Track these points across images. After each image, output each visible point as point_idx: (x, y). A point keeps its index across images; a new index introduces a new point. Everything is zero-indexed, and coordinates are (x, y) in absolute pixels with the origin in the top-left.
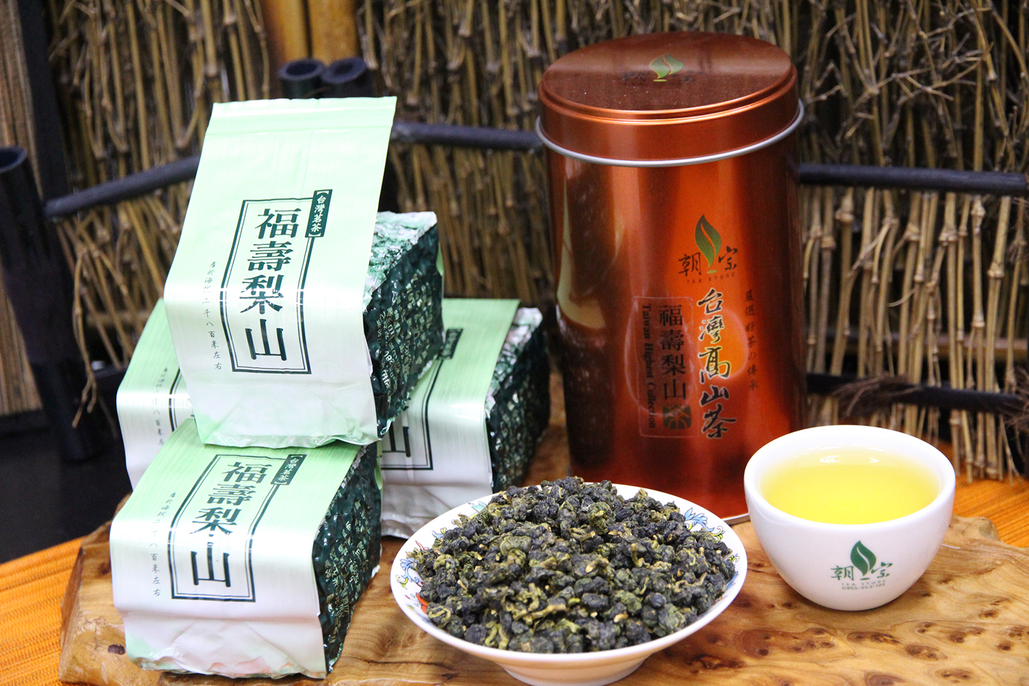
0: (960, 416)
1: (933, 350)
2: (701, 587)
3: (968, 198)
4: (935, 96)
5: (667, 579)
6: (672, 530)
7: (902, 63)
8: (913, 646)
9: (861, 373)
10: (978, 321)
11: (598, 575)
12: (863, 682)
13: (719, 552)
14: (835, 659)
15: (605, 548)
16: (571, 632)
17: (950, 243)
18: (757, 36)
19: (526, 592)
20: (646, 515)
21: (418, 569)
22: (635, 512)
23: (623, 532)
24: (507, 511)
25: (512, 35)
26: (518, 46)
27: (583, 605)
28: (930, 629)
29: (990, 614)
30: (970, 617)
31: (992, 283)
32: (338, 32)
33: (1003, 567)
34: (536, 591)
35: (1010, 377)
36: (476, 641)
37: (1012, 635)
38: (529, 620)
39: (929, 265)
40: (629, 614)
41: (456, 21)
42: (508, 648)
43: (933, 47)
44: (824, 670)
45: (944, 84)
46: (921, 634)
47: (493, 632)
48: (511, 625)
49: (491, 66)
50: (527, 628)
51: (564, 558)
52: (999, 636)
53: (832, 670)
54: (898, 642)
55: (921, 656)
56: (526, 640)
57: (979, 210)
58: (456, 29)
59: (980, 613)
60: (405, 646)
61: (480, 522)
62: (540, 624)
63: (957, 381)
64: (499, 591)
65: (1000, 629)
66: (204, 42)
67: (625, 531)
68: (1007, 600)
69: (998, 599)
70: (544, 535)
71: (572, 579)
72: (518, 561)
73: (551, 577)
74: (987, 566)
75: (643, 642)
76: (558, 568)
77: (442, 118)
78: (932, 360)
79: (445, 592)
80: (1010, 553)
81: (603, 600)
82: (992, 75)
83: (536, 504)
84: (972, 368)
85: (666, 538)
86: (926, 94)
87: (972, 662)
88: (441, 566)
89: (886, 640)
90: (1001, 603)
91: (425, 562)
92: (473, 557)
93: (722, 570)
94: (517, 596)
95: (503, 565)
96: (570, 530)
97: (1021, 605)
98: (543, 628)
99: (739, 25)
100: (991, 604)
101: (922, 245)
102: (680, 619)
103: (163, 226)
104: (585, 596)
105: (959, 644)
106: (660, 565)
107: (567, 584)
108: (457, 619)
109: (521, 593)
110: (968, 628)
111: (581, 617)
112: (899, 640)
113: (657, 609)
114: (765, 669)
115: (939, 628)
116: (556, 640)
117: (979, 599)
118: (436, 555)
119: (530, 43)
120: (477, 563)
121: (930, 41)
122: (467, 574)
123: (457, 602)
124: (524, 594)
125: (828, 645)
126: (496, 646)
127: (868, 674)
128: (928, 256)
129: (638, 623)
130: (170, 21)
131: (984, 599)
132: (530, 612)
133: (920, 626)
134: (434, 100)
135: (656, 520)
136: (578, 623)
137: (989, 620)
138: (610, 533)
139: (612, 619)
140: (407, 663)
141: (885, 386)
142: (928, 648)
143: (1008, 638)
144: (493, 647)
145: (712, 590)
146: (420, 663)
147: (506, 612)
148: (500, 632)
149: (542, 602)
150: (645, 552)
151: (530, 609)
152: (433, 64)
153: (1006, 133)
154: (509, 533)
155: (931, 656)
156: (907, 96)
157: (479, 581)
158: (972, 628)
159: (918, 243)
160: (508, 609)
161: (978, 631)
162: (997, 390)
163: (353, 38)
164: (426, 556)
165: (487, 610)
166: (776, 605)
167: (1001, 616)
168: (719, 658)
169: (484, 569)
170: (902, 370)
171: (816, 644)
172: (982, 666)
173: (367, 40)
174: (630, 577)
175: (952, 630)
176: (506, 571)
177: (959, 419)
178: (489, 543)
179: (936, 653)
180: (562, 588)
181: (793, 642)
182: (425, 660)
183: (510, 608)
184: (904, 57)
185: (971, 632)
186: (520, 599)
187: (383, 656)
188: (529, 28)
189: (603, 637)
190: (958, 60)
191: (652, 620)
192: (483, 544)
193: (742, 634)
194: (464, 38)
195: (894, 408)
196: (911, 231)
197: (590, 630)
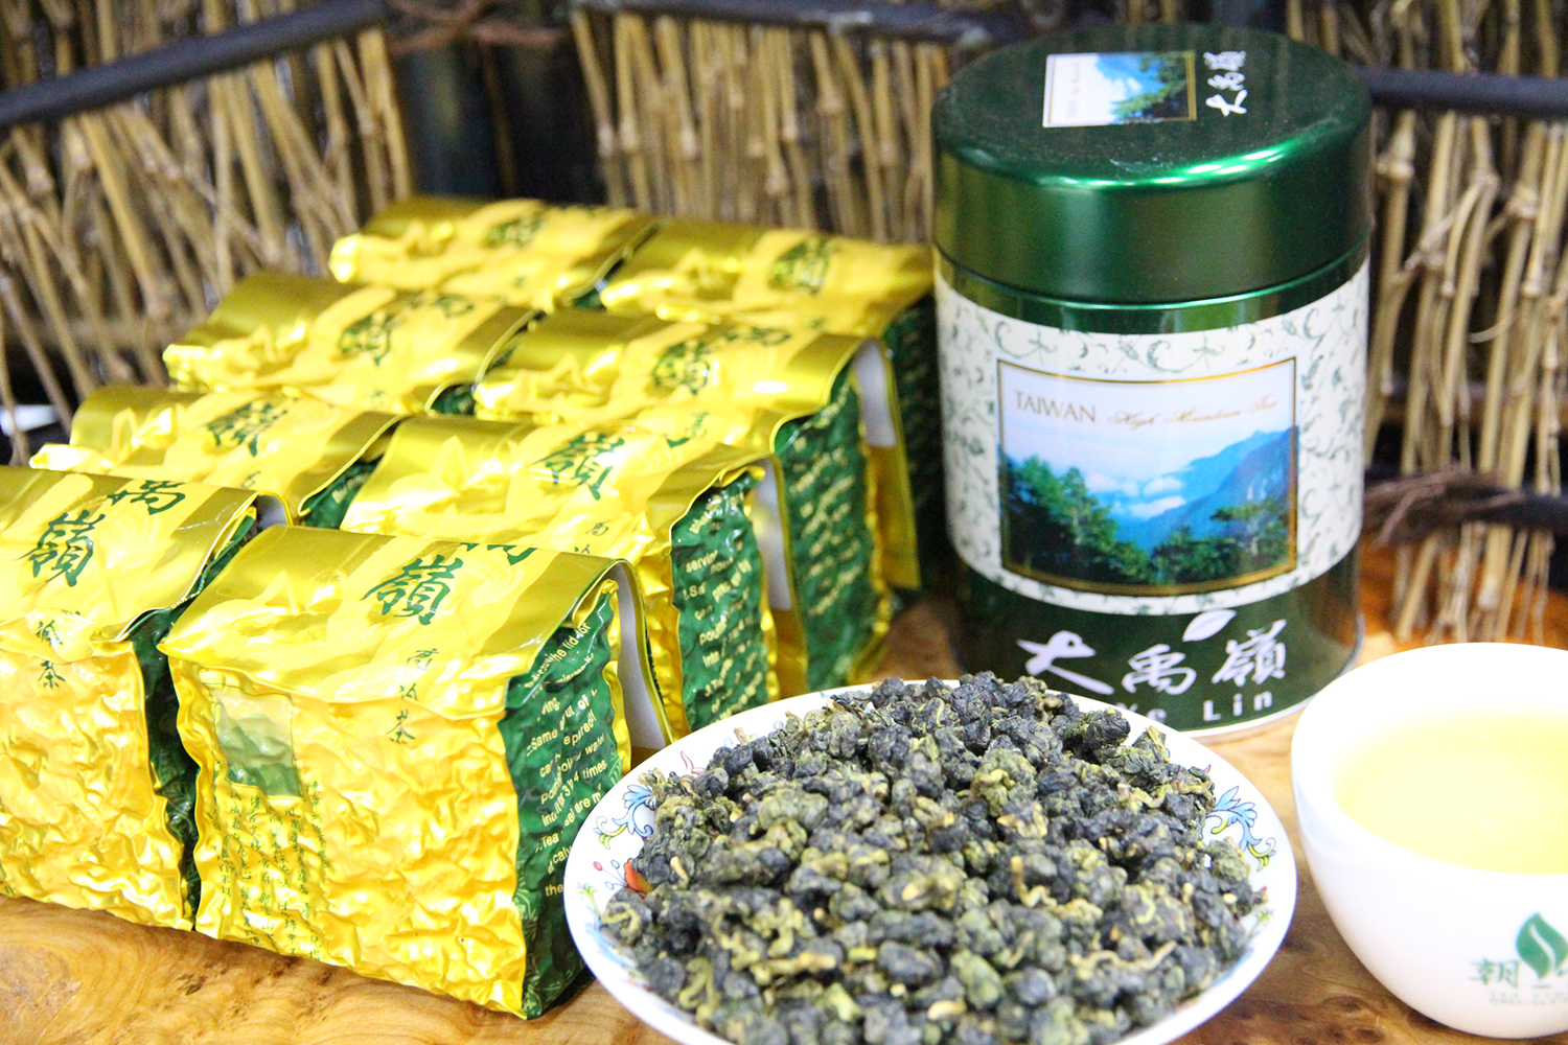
11: (930, 908)
76: (848, 878)
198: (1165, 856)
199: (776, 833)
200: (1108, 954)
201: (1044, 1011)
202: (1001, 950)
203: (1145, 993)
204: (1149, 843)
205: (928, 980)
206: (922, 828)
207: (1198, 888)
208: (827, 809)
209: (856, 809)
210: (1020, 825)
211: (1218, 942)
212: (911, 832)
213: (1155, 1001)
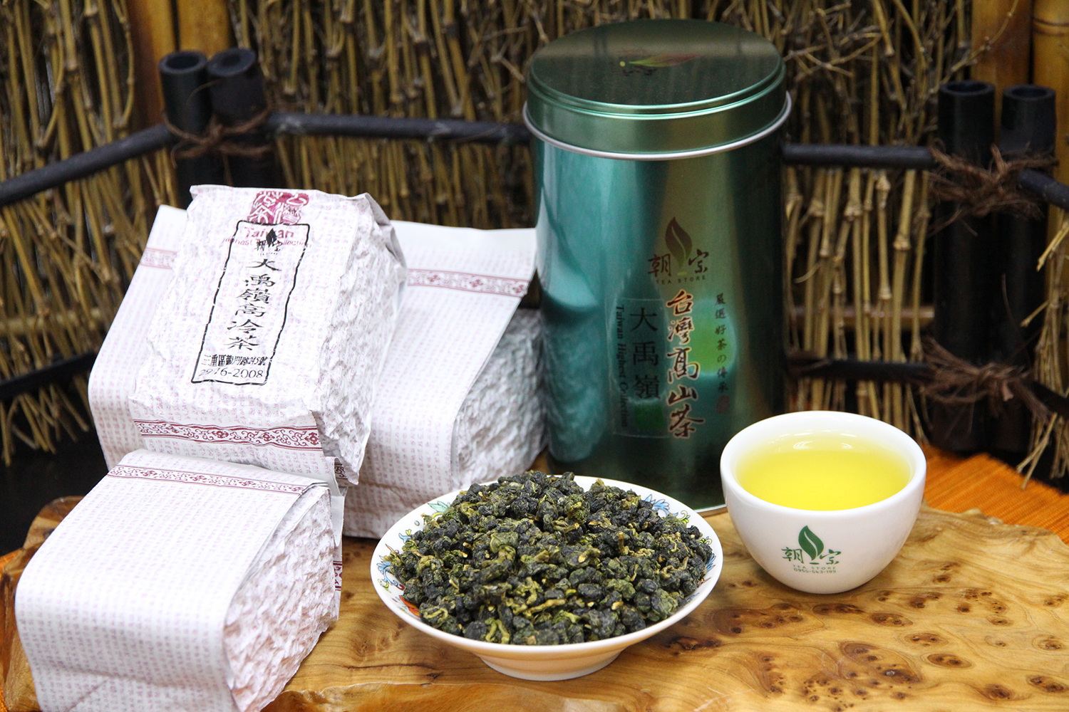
0: (867, 388)
1: (839, 324)
2: (685, 570)
3: (872, 174)
4: (833, 73)
6: (646, 518)
7: (799, 40)
8: (878, 614)
10: (885, 293)
11: (590, 565)
12: (839, 651)
13: (693, 536)
14: (808, 631)
15: (587, 538)
16: (571, 622)
17: (856, 217)
18: (653, 16)
19: (524, 585)
20: (618, 505)
21: (395, 572)
22: (608, 503)
23: (603, 522)
24: (487, 508)
25: (397, 21)
26: (403, 32)
27: (580, 596)
28: (889, 597)
29: (943, 579)
30: (925, 583)
31: (898, 256)
32: (211, 21)
33: (944, 534)
34: (533, 585)
35: (916, 345)
36: (477, 637)
37: (967, 597)
38: (529, 615)
39: (834, 241)
40: (624, 599)
41: (336, 7)
42: (509, 643)
43: (832, 23)
44: (798, 642)
45: (843, 60)
46: (882, 603)
47: (493, 628)
48: (512, 620)
49: (373, 52)
50: (528, 622)
51: (556, 551)
52: (956, 599)
53: (807, 643)
55: (887, 624)
56: (529, 633)
57: (884, 184)
58: (335, 15)
59: (932, 578)
60: (381, 650)
61: (457, 522)
62: (539, 618)
63: (863, 353)
64: (499, 588)
65: (956, 593)
66: (63, 34)
67: (603, 520)
68: (955, 564)
69: (947, 564)
70: (530, 530)
71: (566, 571)
72: (509, 557)
73: (546, 570)
74: (929, 533)
75: (640, 628)
76: (551, 561)
77: (320, 106)
78: (838, 333)
79: (435, 592)
80: (947, 519)
81: (598, 590)
82: (889, 50)
83: (515, 499)
84: (878, 339)
85: (641, 525)
86: (822, 71)
87: (936, 625)
88: (426, 567)
89: (850, 611)
90: (950, 568)
91: (403, 564)
92: (456, 556)
93: (700, 554)
94: (515, 591)
95: (497, 562)
96: (552, 522)
97: (970, 568)
98: (541, 621)
99: (635, 6)
100: (942, 570)
101: (827, 220)
102: (673, 603)
103: (41, 232)
104: (581, 586)
105: (920, 609)
106: (644, 552)
107: (562, 577)
108: (453, 619)
109: (519, 587)
110: (925, 593)
111: (579, 607)
112: (862, 610)
113: (650, 594)
114: (743, 647)
115: (898, 596)
116: (560, 631)
117: (928, 565)
118: (417, 558)
119: (416, 27)
120: (463, 561)
121: (827, 18)
122: (457, 573)
123: (450, 601)
124: (522, 588)
125: (796, 619)
126: (498, 641)
127: (842, 644)
128: (833, 231)
129: (633, 610)
130: (26, 13)
131: (934, 565)
132: (529, 607)
133: (879, 595)
134: (313, 89)
135: (627, 508)
136: (576, 613)
137: (942, 585)
138: (590, 523)
139: (610, 607)
140: (387, 665)
142: (891, 615)
143: (965, 601)
144: (493, 642)
145: (696, 574)
146: (401, 665)
147: (506, 607)
148: (501, 627)
149: (540, 596)
151: (528, 602)
152: (311, 52)
153: (904, 106)
154: (494, 531)
155: (897, 622)
156: (804, 72)
157: (470, 579)
158: (929, 593)
159: (822, 218)
160: (508, 605)
161: (936, 596)
162: (903, 359)
163: (225, 27)
164: (405, 559)
165: (482, 607)
166: (736, 584)
167: (953, 580)
168: (695, 639)
169: (474, 567)
170: (808, 345)
171: (785, 619)
172: (947, 628)
173: (241, 29)
174: (621, 566)
175: (910, 596)
176: (503, 568)
177: (867, 390)
178: (473, 540)
179: (901, 619)
180: (558, 581)
181: (762, 619)
182: (405, 662)
183: (510, 603)
184: (799, 35)
185: (929, 597)
186: (519, 592)
187: (361, 661)
188: (414, 12)
189: (605, 625)
190: (856, 36)
191: (647, 605)
192: (467, 542)
193: (711, 614)
194: (345, 24)
195: (801, 383)
196: (816, 207)
197: (592, 619)
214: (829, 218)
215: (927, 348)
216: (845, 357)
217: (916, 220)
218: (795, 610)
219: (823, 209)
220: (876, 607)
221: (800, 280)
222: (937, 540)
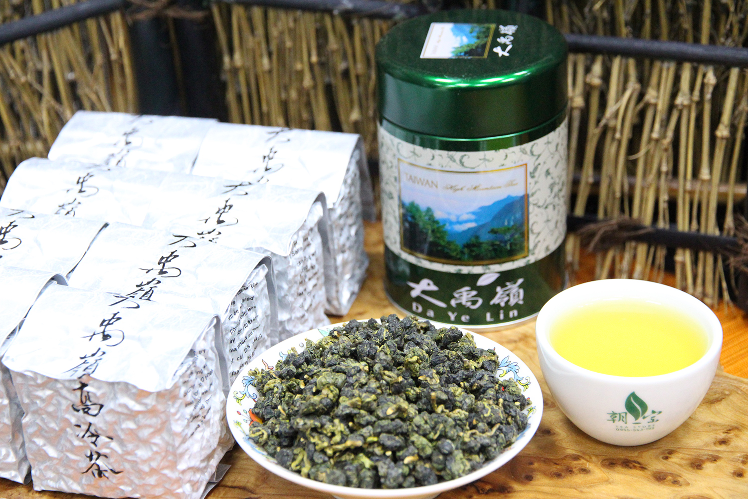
0: (684, 255)
1: (664, 197)
3: (702, 69)
5: (463, 426)
8: (660, 473)
9: (601, 215)
10: (705, 174)
14: (593, 484)
16: (365, 468)
17: (684, 106)
19: (331, 426)
21: (257, 386)
27: (380, 444)
28: (672, 456)
29: (723, 442)
30: (707, 445)
31: (718, 142)
33: (731, 397)
34: (339, 426)
35: (729, 221)
36: (284, 464)
37: (744, 462)
38: (330, 452)
39: (665, 125)
40: (419, 455)
42: (308, 475)
44: (581, 495)
46: (665, 461)
47: (299, 458)
48: (313, 455)
50: (328, 459)
51: (369, 399)
52: (733, 463)
53: (590, 496)
54: (645, 469)
55: (666, 483)
57: (711, 79)
59: (714, 440)
62: (340, 456)
63: (683, 225)
64: (306, 423)
65: (733, 457)
68: (737, 428)
69: (729, 428)
71: (374, 419)
73: (355, 414)
74: (717, 396)
75: (430, 483)
78: (663, 206)
80: (736, 383)
81: (397, 441)
84: (697, 211)
87: (711, 488)
89: (635, 467)
90: (732, 431)
94: (322, 429)
98: (343, 459)
100: (723, 433)
101: (660, 107)
102: (466, 465)
104: (383, 435)
105: (698, 471)
106: (459, 412)
107: (368, 423)
109: (326, 427)
110: (705, 455)
111: (377, 455)
112: (646, 467)
113: (445, 455)
114: (531, 495)
115: (680, 455)
116: (350, 473)
117: (713, 427)
124: (329, 427)
125: (585, 471)
128: (664, 117)
129: (427, 466)
131: (717, 428)
132: (332, 445)
133: (663, 453)
136: (373, 460)
137: (722, 448)
139: (403, 460)
141: (622, 227)
142: (672, 474)
143: (741, 466)
144: (296, 472)
148: (305, 458)
149: (344, 436)
150: (446, 400)
151: (332, 442)
153: (732, 9)
155: (675, 482)
158: (709, 455)
159: (656, 105)
161: (715, 459)
162: (717, 233)
167: (732, 444)
168: (490, 484)
170: (636, 214)
171: (574, 470)
172: (720, 492)
175: (691, 457)
177: (683, 257)
179: (680, 479)
180: (363, 426)
181: (554, 468)
183: (314, 439)
185: (708, 459)
186: (325, 431)
189: (391, 476)
191: (440, 464)
195: (628, 245)
196: (651, 95)
197: (381, 468)
198: (490, 388)
199: (325, 392)
200: (474, 431)
201: (451, 456)
202: (430, 432)
203: (490, 446)
204: (482, 383)
205: (400, 448)
206: (388, 384)
207: (505, 400)
208: (346, 379)
209: (359, 378)
210: (428, 379)
211: (516, 422)
212: (384, 386)
213: (495, 449)
214: (662, 105)
215: (738, 224)
216: (667, 227)
217: (737, 113)
218: (585, 462)
219: (658, 97)
220: (658, 465)
221: (633, 157)
222: (724, 402)
